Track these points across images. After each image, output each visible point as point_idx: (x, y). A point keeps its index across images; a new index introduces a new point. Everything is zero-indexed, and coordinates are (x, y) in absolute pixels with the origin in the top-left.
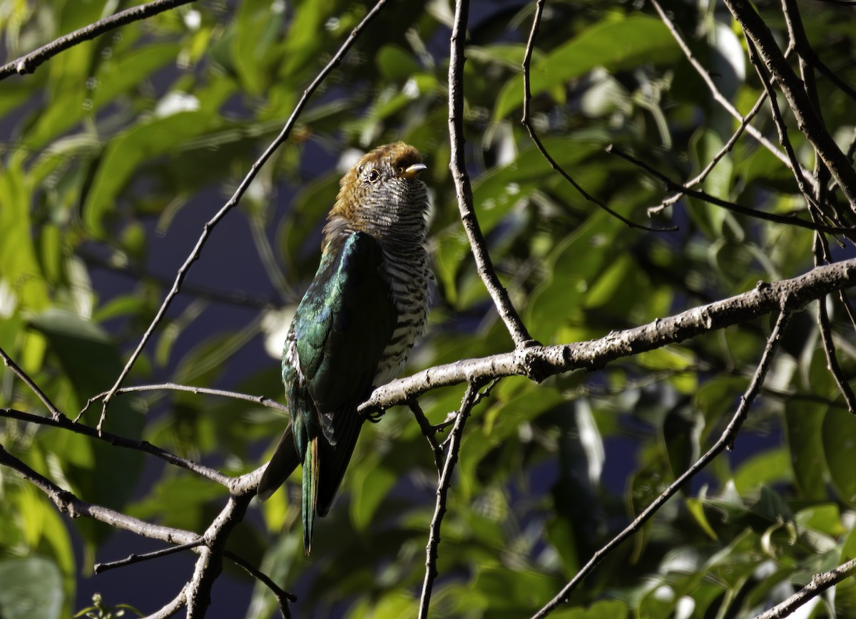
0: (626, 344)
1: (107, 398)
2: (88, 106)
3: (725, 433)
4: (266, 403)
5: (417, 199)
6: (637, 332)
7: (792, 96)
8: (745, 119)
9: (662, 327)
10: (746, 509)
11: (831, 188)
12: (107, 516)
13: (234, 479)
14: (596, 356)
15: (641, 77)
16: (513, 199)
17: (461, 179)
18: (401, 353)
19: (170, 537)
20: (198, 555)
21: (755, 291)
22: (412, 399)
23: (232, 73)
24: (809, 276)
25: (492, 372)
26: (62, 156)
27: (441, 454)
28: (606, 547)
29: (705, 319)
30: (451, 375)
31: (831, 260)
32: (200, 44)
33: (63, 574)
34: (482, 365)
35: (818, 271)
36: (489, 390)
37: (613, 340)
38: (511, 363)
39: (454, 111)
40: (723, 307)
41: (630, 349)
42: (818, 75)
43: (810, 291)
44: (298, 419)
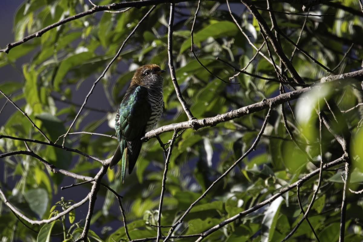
0: (223, 118)
1: (65, 136)
2: (55, 51)
3: (253, 145)
4: (113, 137)
6: (226, 114)
7: (273, 42)
8: (259, 50)
9: (233, 113)
11: (285, 71)
12: (65, 172)
13: (103, 161)
14: (213, 122)
16: (186, 77)
17: (172, 68)
18: (154, 123)
19: (84, 178)
20: (93, 184)
21: (262, 102)
22: (157, 136)
23: (98, 39)
24: (278, 97)
25: (182, 127)
27: (166, 153)
28: (217, 181)
29: (247, 110)
30: (169, 128)
31: (285, 92)
32: (88, 31)
33: (48, 193)
34: (179, 125)
35: (281, 96)
36: (181, 133)
37: (219, 117)
38: (188, 124)
39: (170, 48)
40: (252, 107)
41: (224, 120)
42: (282, 37)
43: (279, 102)
44: (121, 142)
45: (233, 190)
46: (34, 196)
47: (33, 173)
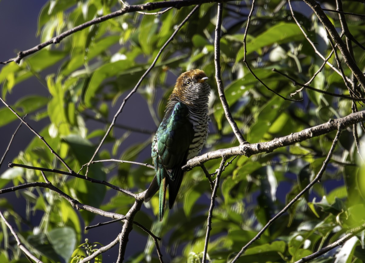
0: (281, 143)
1: (88, 165)
2: (86, 58)
3: (318, 175)
4: (148, 166)
5: (206, 90)
6: (285, 138)
7: (342, 50)
8: (326, 60)
9: (294, 136)
10: (330, 206)
11: (358, 86)
12: (90, 209)
13: (137, 195)
14: (270, 147)
15: (291, 46)
16: (243, 91)
17: (219, 82)
18: (198, 147)
19: (113, 216)
20: (124, 223)
21: (328, 123)
22: (202, 165)
23: (139, 45)
24: (348, 117)
25: (231, 154)
26: (76, 77)
27: (213, 184)
28: (273, 218)
29: (310, 133)
30: (216, 155)
31: (357, 111)
32: (127, 35)
33: (76, 233)
34: (227, 151)
35: (352, 115)
36: (231, 161)
37: (276, 141)
38: (238, 150)
39: (217, 57)
40: (317, 129)
41: (282, 145)
42: (353, 44)
43: (348, 123)
44: (158, 171)
45: (300, 229)
46: (59, 236)
47: (59, 209)
